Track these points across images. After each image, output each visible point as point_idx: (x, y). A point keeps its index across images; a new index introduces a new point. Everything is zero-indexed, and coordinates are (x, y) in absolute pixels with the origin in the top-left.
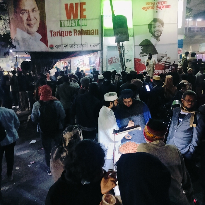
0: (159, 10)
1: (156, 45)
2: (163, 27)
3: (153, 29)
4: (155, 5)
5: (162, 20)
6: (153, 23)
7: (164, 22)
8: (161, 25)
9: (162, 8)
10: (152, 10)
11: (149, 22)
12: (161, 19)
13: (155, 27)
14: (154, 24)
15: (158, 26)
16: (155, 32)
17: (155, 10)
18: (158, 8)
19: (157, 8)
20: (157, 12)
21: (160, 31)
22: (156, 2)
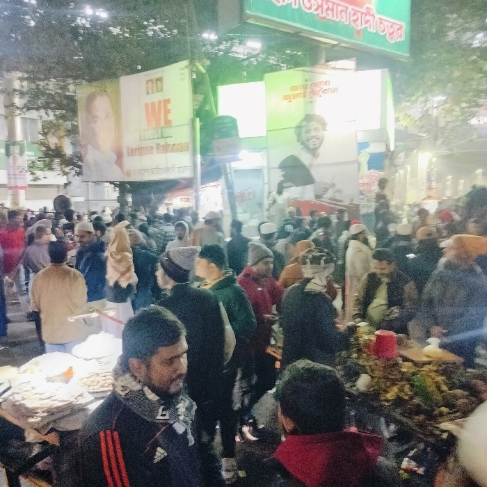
0: (315, 98)
1: (311, 165)
2: (324, 130)
3: (304, 136)
4: (309, 90)
6: (304, 124)
8: (320, 126)
9: (321, 94)
11: (296, 123)
13: (308, 131)
14: (306, 126)
15: (315, 129)
16: (308, 140)
17: (308, 99)
18: (314, 94)
19: (311, 96)
20: (311, 102)
21: (318, 139)
22: (309, 83)
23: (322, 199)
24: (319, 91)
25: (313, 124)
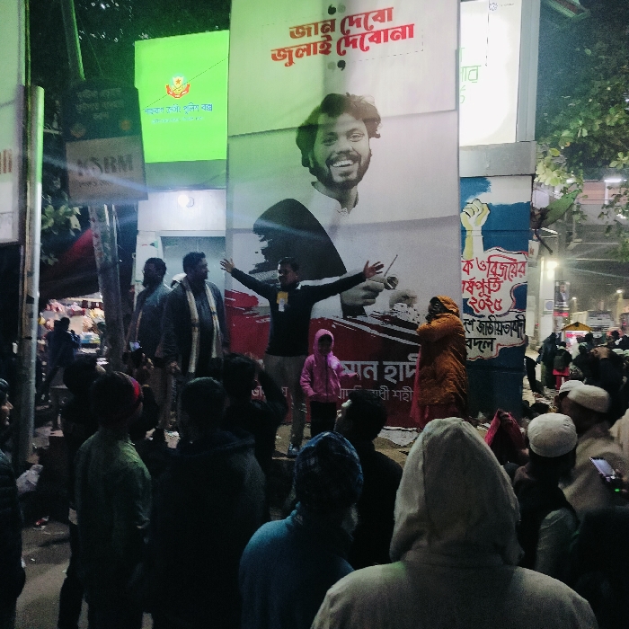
0: (353, 54)
3: (320, 150)
4: (336, 35)
5: (368, 100)
7: (382, 112)
9: (367, 43)
10: (319, 56)
11: (300, 118)
12: (360, 99)
13: (331, 138)
14: (326, 126)
15: (349, 134)
17: (335, 57)
18: (347, 45)
19: (343, 48)
20: (342, 64)
21: (356, 159)
22: (338, 17)
23: (359, 318)
24: (363, 35)
25: (346, 122)
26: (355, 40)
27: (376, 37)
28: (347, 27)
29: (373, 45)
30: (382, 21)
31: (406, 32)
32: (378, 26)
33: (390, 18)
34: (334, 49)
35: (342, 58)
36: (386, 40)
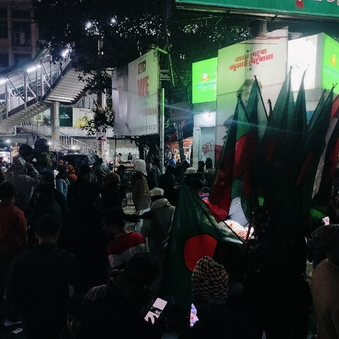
0: (254, 65)
3: (244, 98)
4: (249, 60)
6: (244, 88)
9: (258, 61)
10: (244, 67)
13: (247, 94)
14: (245, 90)
17: (248, 67)
18: (252, 62)
19: (251, 64)
20: (250, 69)
22: (250, 53)
24: (257, 59)
26: (255, 61)
27: (261, 59)
28: (252, 56)
29: (260, 62)
30: (263, 54)
31: (270, 57)
32: (262, 55)
33: (266, 53)
34: (248, 64)
35: (251, 67)
36: (264, 60)
